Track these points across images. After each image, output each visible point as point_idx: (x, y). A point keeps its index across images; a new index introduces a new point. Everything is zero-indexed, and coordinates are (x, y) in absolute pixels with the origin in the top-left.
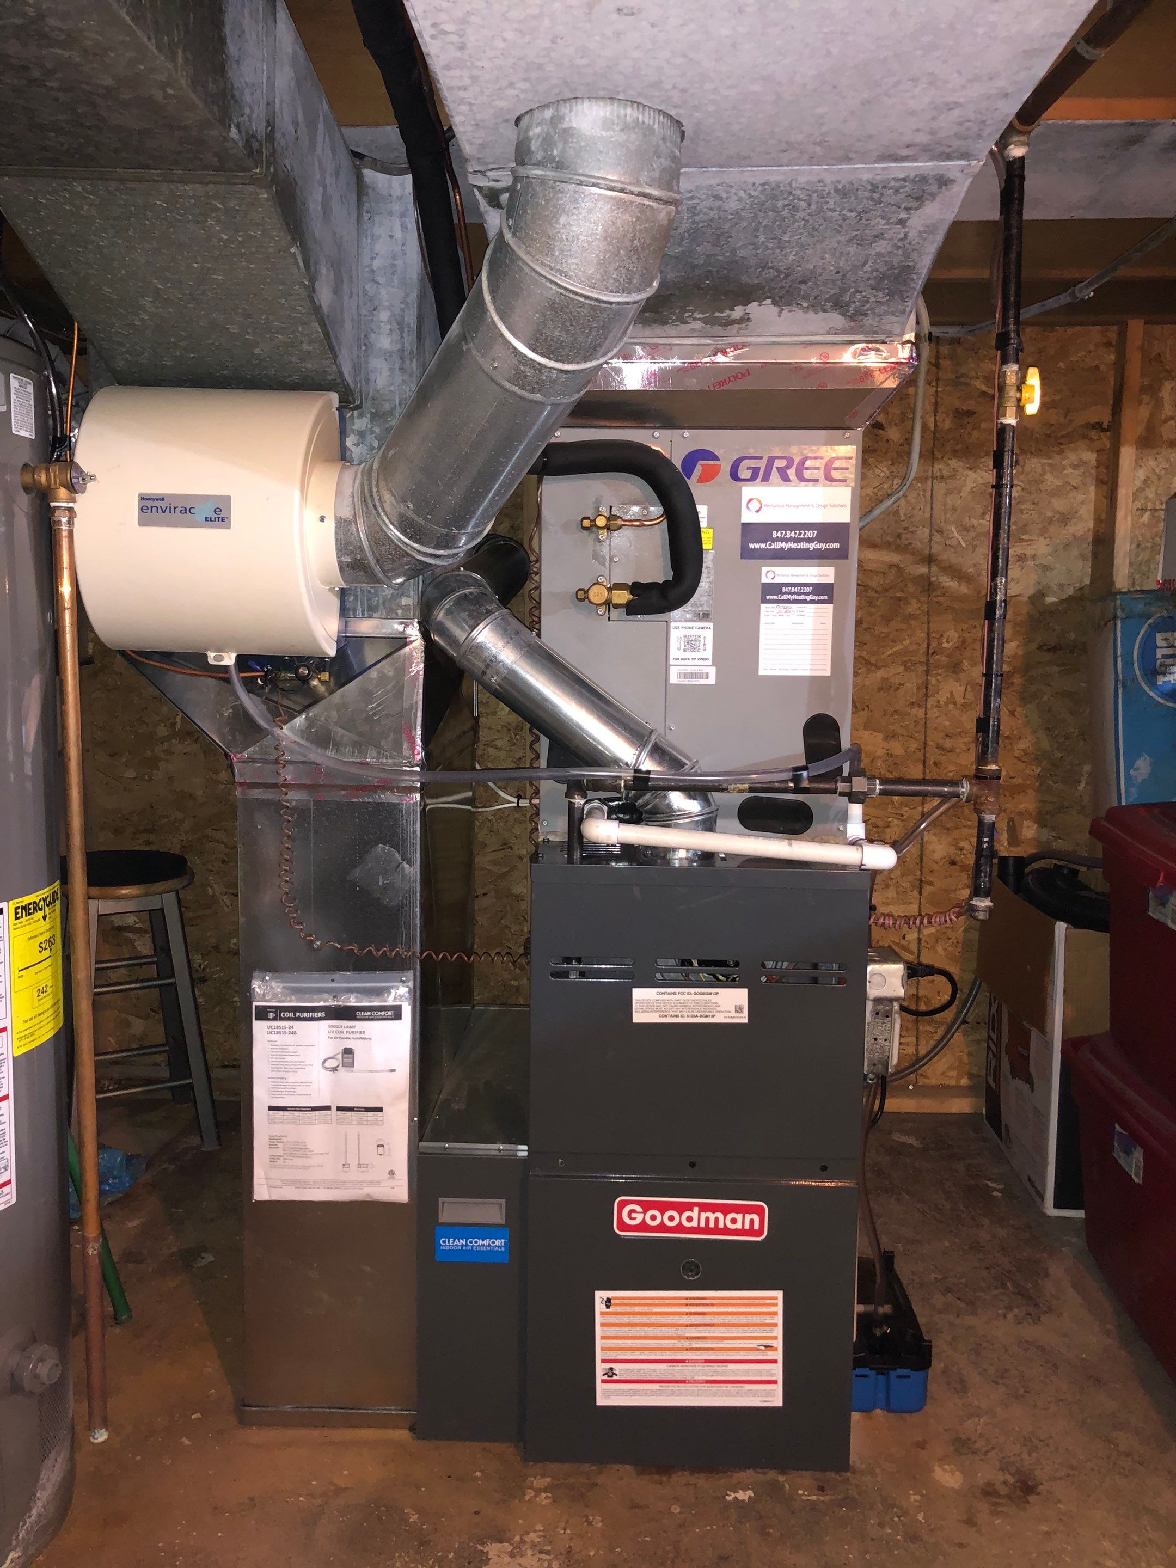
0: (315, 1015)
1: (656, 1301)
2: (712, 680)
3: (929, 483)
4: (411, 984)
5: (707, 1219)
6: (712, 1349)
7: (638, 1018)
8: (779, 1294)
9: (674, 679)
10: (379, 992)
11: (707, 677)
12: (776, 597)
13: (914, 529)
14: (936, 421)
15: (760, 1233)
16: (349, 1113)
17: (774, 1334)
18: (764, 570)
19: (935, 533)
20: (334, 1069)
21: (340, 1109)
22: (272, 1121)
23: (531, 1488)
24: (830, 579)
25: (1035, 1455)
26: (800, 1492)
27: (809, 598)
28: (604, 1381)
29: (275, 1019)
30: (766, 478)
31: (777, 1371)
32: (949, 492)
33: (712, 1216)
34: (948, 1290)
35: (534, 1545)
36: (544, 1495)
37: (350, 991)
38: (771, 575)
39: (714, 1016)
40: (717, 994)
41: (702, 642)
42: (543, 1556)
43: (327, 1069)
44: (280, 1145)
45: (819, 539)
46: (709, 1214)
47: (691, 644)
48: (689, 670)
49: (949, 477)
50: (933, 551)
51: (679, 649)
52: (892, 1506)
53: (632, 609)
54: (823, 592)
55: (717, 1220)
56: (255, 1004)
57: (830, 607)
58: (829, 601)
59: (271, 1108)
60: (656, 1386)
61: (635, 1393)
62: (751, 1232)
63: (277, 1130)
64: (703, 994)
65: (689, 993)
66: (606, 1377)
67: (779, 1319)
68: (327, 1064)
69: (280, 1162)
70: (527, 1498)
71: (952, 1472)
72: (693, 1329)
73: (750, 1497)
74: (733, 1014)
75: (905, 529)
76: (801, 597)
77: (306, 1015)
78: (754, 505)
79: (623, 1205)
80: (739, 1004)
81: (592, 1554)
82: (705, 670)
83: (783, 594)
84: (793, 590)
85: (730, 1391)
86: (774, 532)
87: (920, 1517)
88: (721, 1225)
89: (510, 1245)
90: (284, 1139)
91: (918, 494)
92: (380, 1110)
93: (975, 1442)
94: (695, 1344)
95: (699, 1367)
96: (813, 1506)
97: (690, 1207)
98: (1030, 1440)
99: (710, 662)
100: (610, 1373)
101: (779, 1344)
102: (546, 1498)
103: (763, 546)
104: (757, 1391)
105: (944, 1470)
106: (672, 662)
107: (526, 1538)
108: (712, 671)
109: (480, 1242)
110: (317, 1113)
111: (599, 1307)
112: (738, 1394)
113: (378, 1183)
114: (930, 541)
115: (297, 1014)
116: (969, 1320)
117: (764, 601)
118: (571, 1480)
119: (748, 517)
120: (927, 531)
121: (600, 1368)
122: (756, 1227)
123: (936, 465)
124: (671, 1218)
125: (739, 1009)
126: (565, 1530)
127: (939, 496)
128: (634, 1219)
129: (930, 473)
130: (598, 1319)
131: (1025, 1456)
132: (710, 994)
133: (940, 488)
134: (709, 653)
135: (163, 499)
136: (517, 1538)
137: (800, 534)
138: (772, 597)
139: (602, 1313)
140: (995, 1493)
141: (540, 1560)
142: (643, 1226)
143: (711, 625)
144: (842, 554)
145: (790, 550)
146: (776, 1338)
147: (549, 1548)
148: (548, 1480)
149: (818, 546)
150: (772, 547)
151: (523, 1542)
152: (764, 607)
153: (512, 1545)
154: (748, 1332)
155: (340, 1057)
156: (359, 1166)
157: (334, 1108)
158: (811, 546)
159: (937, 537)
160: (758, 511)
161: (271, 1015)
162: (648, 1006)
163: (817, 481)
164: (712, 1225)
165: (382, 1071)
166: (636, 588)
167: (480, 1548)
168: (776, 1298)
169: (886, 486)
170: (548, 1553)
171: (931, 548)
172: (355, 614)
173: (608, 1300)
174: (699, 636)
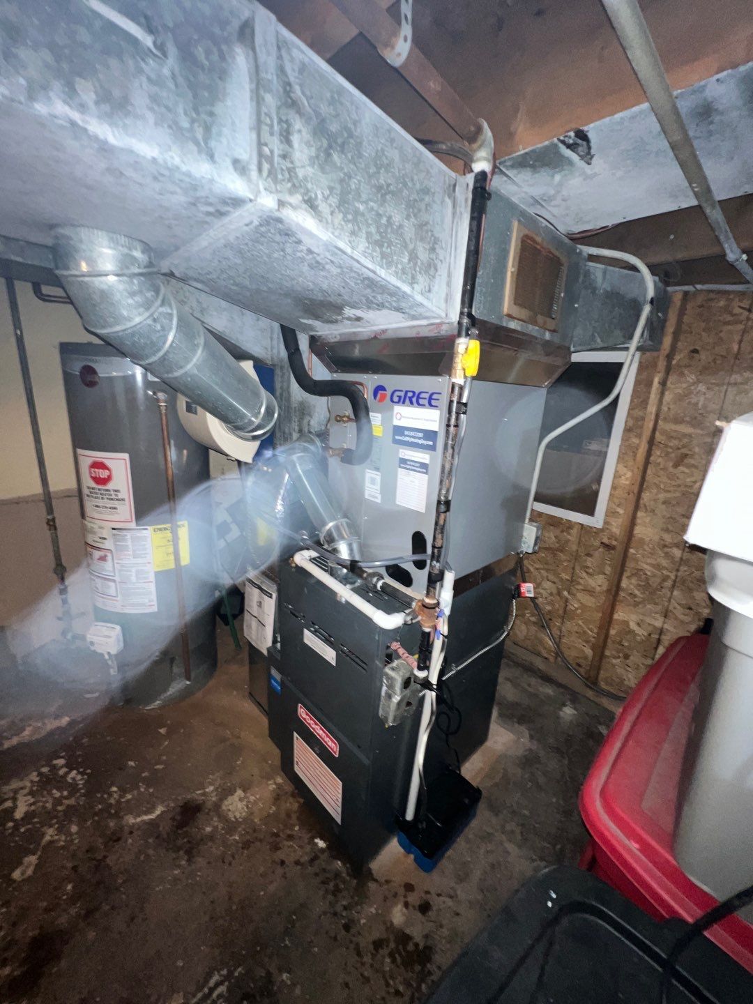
0: (255, 586)
1: (307, 749)
3: (725, 387)
4: (276, 589)
6: (323, 784)
7: (305, 641)
8: (341, 784)
9: (366, 496)
10: (269, 587)
11: (378, 499)
14: (739, 347)
15: (336, 753)
16: (259, 623)
17: (339, 797)
18: (401, 450)
20: (258, 606)
21: (258, 620)
22: (247, 615)
23: (275, 780)
24: (427, 461)
28: (296, 764)
29: (249, 582)
30: (404, 403)
31: (339, 811)
33: (323, 734)
35: (249, 801)
37: (265, 583)
38: (403, 454)
39: (324, 655)
40: (327, 648)
41: (377, 482)
42: (245, 808)
45: (424, 438)
46: (322, 732)
47: (373, 481)
48: (372, 493)
49: (741, 384)
51: (368, 482)
53: (344, 460)
54: (424, 468)
55: (324, 737)
59: (247, 610)
60: (308, 780)
61: (303, 777)
62: (333, 751)
63: (248, 618)
64: (323, 644)
65: (319, 641)
67: (341, 793)
69: (248, 628)
70: (269, 782)
71: (403, 915)
72: (317, 770)
73: (322, 847)
74: (332, 660)
76: (415, 468)
78: (399, 416)
79: (301, 708)
80: (333, 657)
82: (377, 495)
83: (408, 465)
84: (412, 464)
85: (327, 803)
86: (406, 432)
87: (362, 921)
88: (326, 741)
90: (249, 622)
91: (715, 394)
92: (267, 628)
93: (432, 911)
94: (318, 776)
95: (318, 785)
97: (318, 724)
99: (379, 492)
101: (340, 802)
103: (401, 438)
104: (334, 811)
105: (401, 910)
106: (366, 488)
110: (254, 618)
112: (329, 807)
113: (265, 649)
115: (253, 583)
118: (286, 787)
119: (396, 422)
121: (295, 758)
122: (335, 750)
123: (733, 376)
124: (313, 724)
126: (262, 804)
128: (303, 715)
129: (727, 381)
130: (295, 741)
131: (444, 942)
132: (325, 646)
134: (378, 487)
136: (249, 795)
137: (416, 434)
138: (403, 466)
142: (305, 720)
143: (380, 474)
144: (434, 448)
145: (412, 442)
147: (250, 806)
148: (282, 781)
149: (424, 442)
150: (404, 440)
152: (400, 469)
153: (245, 795)
154: (332, 788)
155: (259, 602)
156: (260, 641)
158: (421, 442)
160: (400, 420)
162: (308, 638)
163: (424, 405)
166: (346, 451)
167: (238, 788)
168: (339, 782)
169: (692, 388)
173: (297, 737)
174: (376, 478)
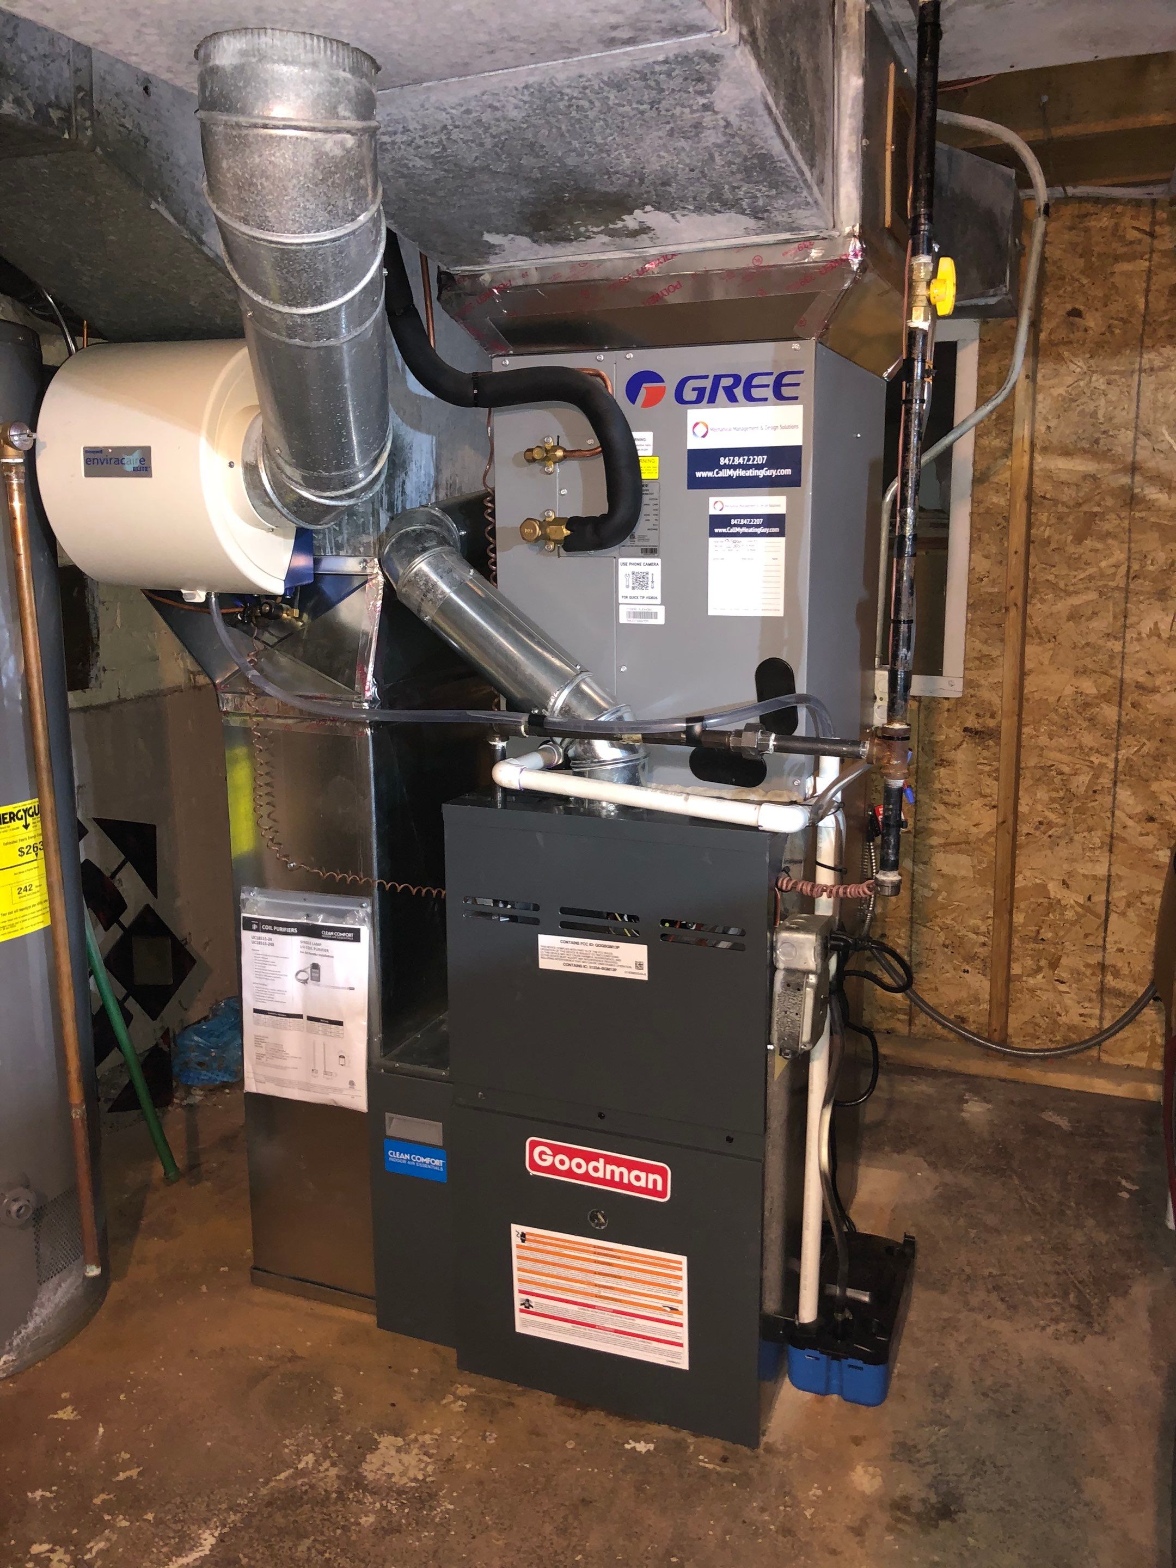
0: (289, 930)
1: (567, 1244)
2: (661, 620)
3: (1136, 377)
4: (369, 910)
5: (613, 1172)
6: (620, 1301)
7: (544, 964)
8: (684, 1259)
9: (623, 619)
10: (341, 915)
11: (656, 618)
12: (724, 530)
13: (1117, 432)
14: (1147, 302)
15: (663, 1194)
16: (316, 1023)
17: (679, 1298)
18: (712, 500)
19: (1141, 436)
20: (305, 982)
21: (310, 1018)
22: (257, 1023)
23: (454, 1394)
24: (782, 510)
25: (978, 1480)
26: (701, 1457)
27: (759, 530)
28: (522, 1311)
29: (257, 930)
30: (712, 400)
31: (683, 1334)
32: (1160, 387)
33: (617, 1170)
34: (996, 1288)
35: (423, 1446)
36: (460, 1402)
37: (320, 911)
38: (719, 506)
39: (615, 970)
40: (618, 947)
41: (650, 580)
42: (426, 1458)
43: (299, 980)
44: (263, 1045)
45: (769, 465)
46: (614, 1167)
47: (641, 581)
48: (639, 609)
49: (1161, 369)
50: (1138, 458)
51: (627, 587)
52: (786, 1494)
53: (570, 545)
54: (775, 524)
55: (621, 1174)
56: (243, 915)
57: (782, 540)
58: (781, 534)
59: (256, 1011)
60: (569, 1325)
61: (550, 1327)
62: (654, 1192)
63: (262, 1031)
64: (605, 946)
65: (591, 945)
66: (523, 1307)
67: (684, 1284)
68: (300, 976)
69: (264, 1059)
70: (444, 1401)
71: (874, 1476)
72: (601, 1277)
73: (649, 1450)
74: (634, 970)
75: (1104, 432)
76: (751, 530)
77: (281, 929)
78: (701, 430)
79: (534, 1145)
80: (639, 960)
81: (468, 1466)
82: (654, 609)
83: (732, 526)
84: (743, 522)
85: (637, 1345)
86: (722, 459)
87: (808, 1513)
88: (625, 1181)
89: (449, 1165)
90: (266, 1040)
91: (1122, 392)
92: (340, 1023)
93: (919, 1451)
94: (604, 1293)
95: (607, 1315)
96: (705, 1474)
97: (596, 1157)
98: (984, 1463)
99: (659, 601)
100: (527, 1304)
101: (684, 1308)
102: (462, 1406)
103: (710, 474)
104: (664, 1350)
105: (866, 1472)
106: (621, 600)
107: (420, 1438)
108: (661, 611)
109: (422, 1160)
110: (291, 1019)
111: (515, 1240)
112: (645, 1349)
113: (341, 1091)
114: (1135, 445)
115: (275, 927)
116: (997, 1324)
117: (713, 534)
118: (492, 1395)
119: (695, 442)
120: (1130, 435)
121: (518, 1298)
122: (659, 1188)
123: (1145, 356)
124: (578, 1165)
125: (639, 966)
126: (458, 1438)
127: (1147, 393)
128: (545, 1160)
129: (1137, 366)
130: (515, 1252)
131: (966, 1478)
132: (611, 947)
133: (1149, 382)
134: (656, 591)
135: (101, 452)
136: (413, 1436)
137: (749, 460)
138: (721, 530)
139: (518, 1246)
140: (906, 1510)
141: (420, 1460)
142: (552, 1169)
143: (658, 561)
144: (794, 481)
145: (739, 477)
146: (680, 1302)
147: (435, 1451)
148: (474, 1390)
149: (769, 473)
150: (719, 475)
151: (416, 1440)
152: (712, 541)
153: (404, 1440)
154: (654, 1291)
155: (309, 970)
156: (326, 1073)
157: (305, 1017)
158: (761, 473)
159: (1144, 441)
160: (704, 436)
161: (255, 927)
162: (553, 954)
163: (766, 399)
164: (617, 1178)
165: (343, 988)
166: (572, 523)
167: (376, 1436)
168: (680, 1263)
169: (1082, 383)
170: (430, 1456)
171: (1135, 453)
172: (325, 551)
173: (523, 1235)
174: (647, 573)
